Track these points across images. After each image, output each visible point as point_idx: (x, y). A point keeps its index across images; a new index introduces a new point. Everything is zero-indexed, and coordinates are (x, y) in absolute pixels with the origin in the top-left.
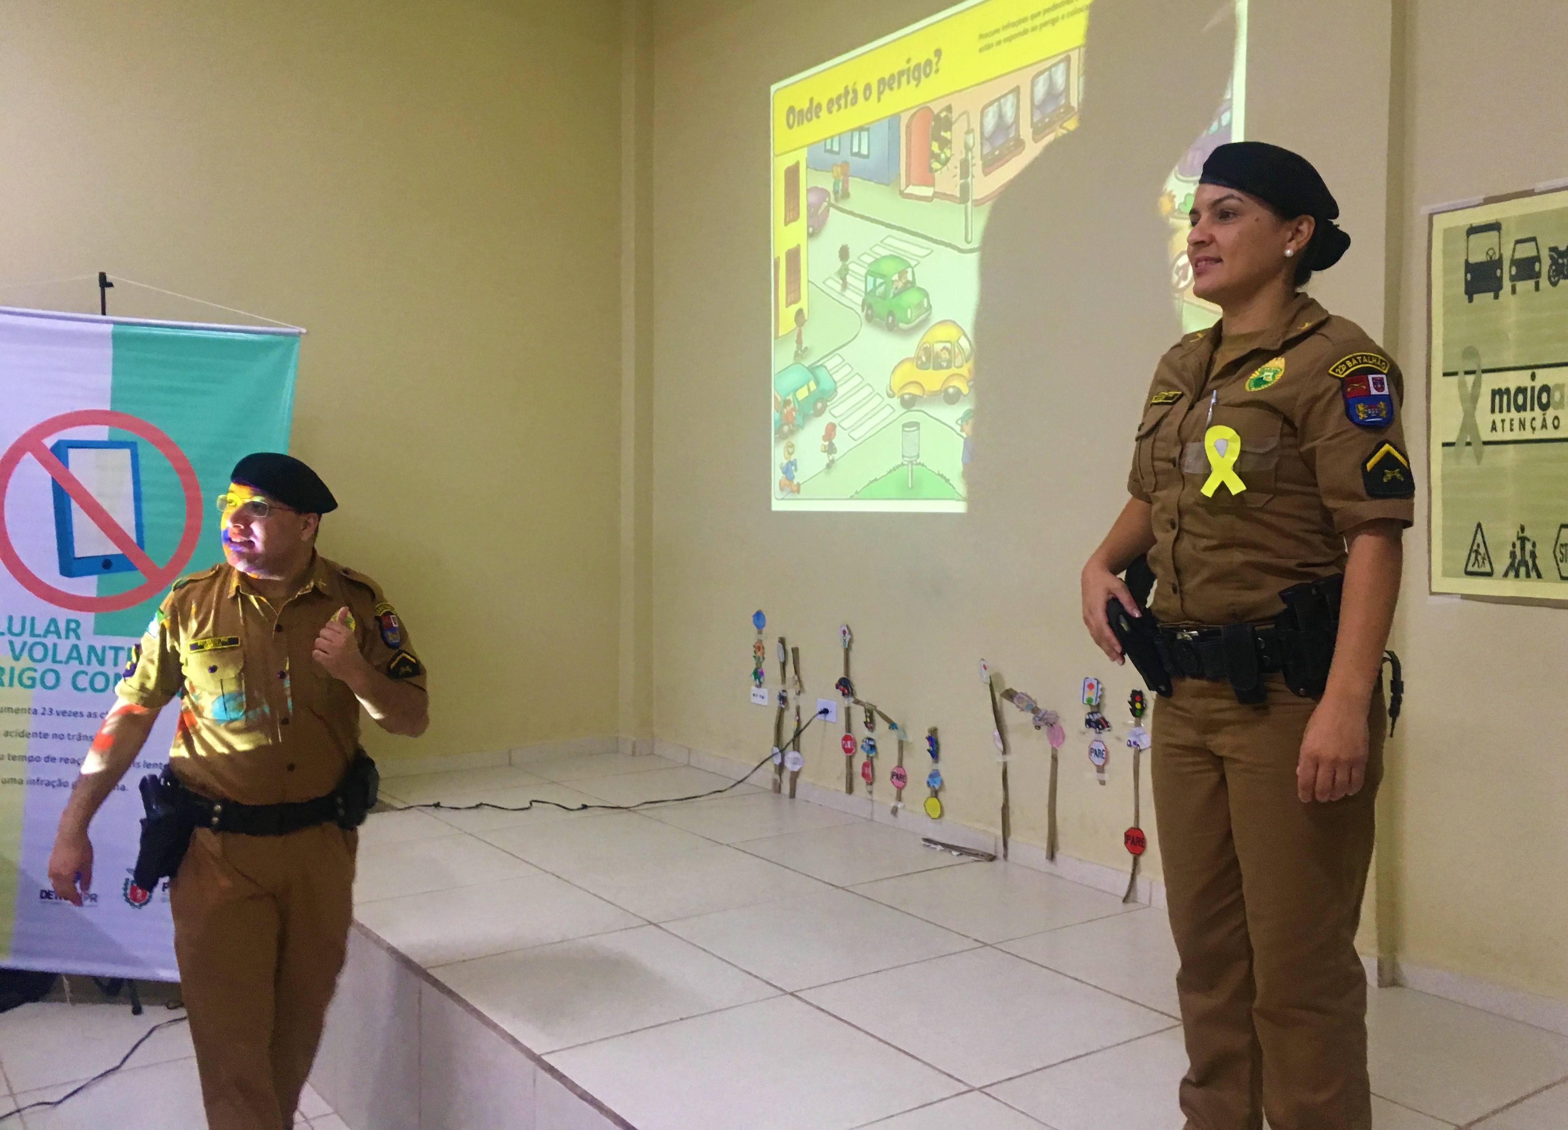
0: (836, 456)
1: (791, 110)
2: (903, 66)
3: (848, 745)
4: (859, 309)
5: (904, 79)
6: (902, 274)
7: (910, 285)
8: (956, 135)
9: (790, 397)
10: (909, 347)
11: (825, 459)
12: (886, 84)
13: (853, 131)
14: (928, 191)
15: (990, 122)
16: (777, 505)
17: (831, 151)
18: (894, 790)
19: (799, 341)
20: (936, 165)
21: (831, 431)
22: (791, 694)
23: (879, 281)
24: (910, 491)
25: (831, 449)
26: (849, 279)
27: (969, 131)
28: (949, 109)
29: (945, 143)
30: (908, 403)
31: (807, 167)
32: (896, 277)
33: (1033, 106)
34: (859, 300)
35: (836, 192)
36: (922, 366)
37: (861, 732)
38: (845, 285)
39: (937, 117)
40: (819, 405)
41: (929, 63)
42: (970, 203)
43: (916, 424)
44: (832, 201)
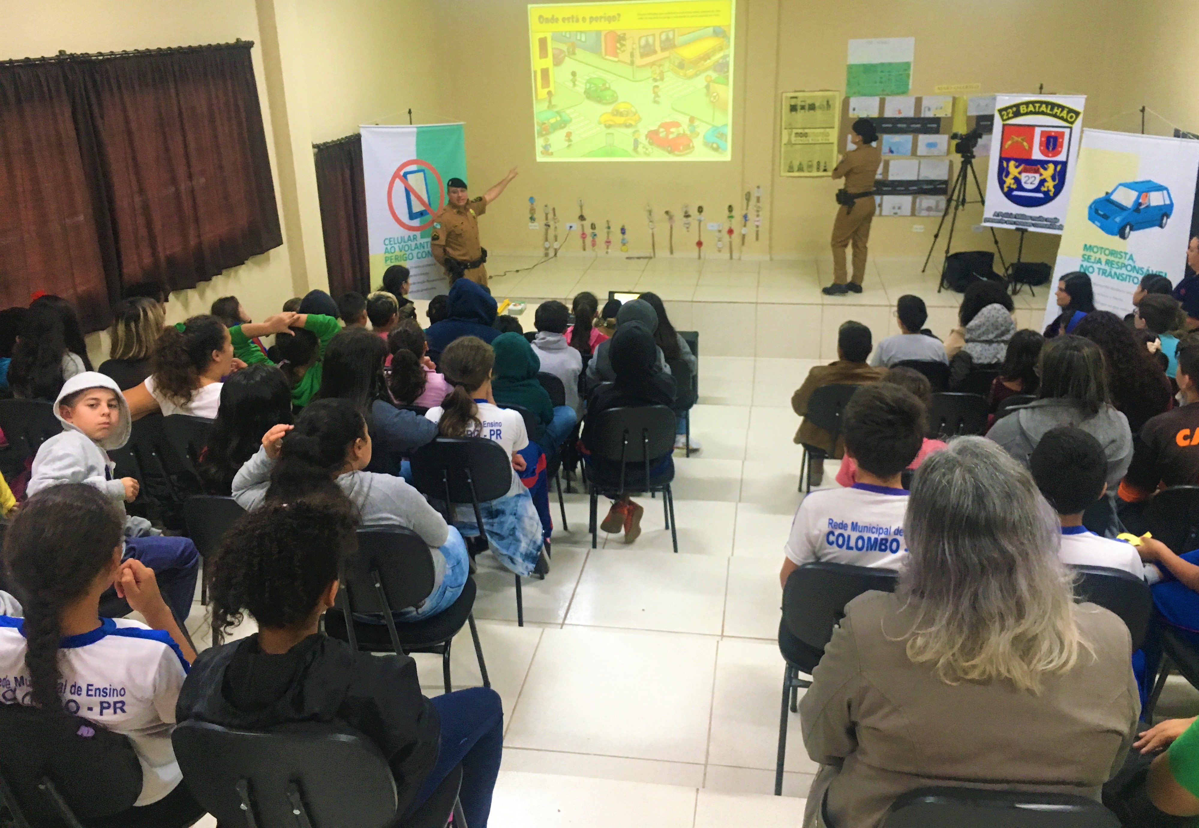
0: (572, 143)
1: (541, 17)
2: (602, 15)
3: (584, 236)
4: (583, 94)
5: (603, 20)
6: (604, 84)
7: (609, 89)
8: (628, 43)
9: (546, 122)
10: (609, 108)
11: (567, 144)
12: (592, 19)
13: (577, 32)
14: (616, 59)
15: (643, 42)
16: (540, 158)
17: (565, 36)
18: (606, 247)
19: (550, 102)
20: (618, 51)
21: (569, 135)
22: (551, 223)
23: (592, 86)
24: (612, 154)
25: (570, 140)
26: (577, 83)
27: (634, 43)
28: (625, 34)
29: (622, 45)
30: (608, 127)
31: (552, 39)
32: (601, 85)
33: (661, 41)
34: (583, 91)
35: (569, 52)
36: (614, 115)
37: (588, 231)
38: (574, 85)
39: (619, 36)
40: (563, 125)
41: (614, 17)
42: (635, 66)
43: (612, 134)
44: (567, 54)
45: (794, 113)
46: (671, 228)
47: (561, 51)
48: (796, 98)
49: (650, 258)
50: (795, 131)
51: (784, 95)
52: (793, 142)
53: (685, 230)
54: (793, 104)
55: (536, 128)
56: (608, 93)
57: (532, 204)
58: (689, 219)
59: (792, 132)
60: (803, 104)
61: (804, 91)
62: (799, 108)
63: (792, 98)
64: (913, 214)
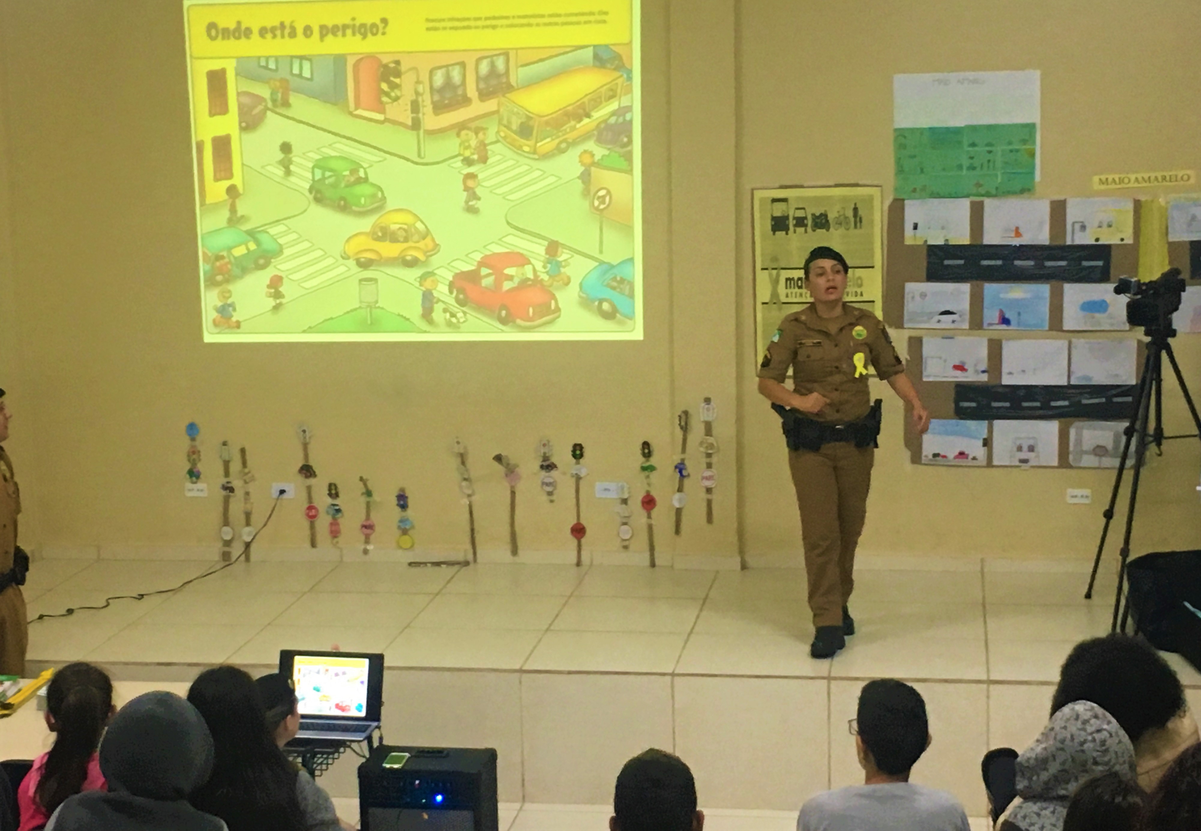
0: (284, 301)
1: (212, 26)
2: (348, 21)
3: (311, 513)
4: (307, 194)
5: (349, 32)
6: (354, 171)
7: (365, 180)
8: (407, 82)
9: (225, 253)
10: (366, 224)
11: (272, 302)
12: (325, 31)
13: (292, 57)
14: (380, 117)
15: (439, 80)
16: (209, 338)
17: (266, 68)
18: (363, 538)
19: (233, 209)
20: (385, 99)
21: (276, 282)
22: (237, 484)
23: (328, 174)
24: (372, 326)
25: (278, 295)
26: (292, 168)
27: (418, 82)
28: (398, 63)
29: (394, 86)
30: (365, 265)
31: (237, 74)
32: (347, 173)
33: (478, 79)
34: (307, 186)
35: (274, 101)
36: (378, 239)
37: (323, 501)
38: (288, 172)
39: (386, 66)
40: (261, 261)
41: (374, 25)
42: (421, 132)
43: (374, 280)
45: (781, 234)
46: (513, 493)
47: (259, 99)
48: (784, 200)
49: (467, 563)
50: (785, 274)
51: (758, 194)
52: (783, 299)
53: (545, 498)
54: (778, 214)
55: (203, 268)
56: (363, 190)
57: (193, 439)
58: (554, 473)
59: (778, 275)
60: (800, 214)
61: (802, 187)
62: (791, 223)
63: (774, 200)
64: (1064, 461)
